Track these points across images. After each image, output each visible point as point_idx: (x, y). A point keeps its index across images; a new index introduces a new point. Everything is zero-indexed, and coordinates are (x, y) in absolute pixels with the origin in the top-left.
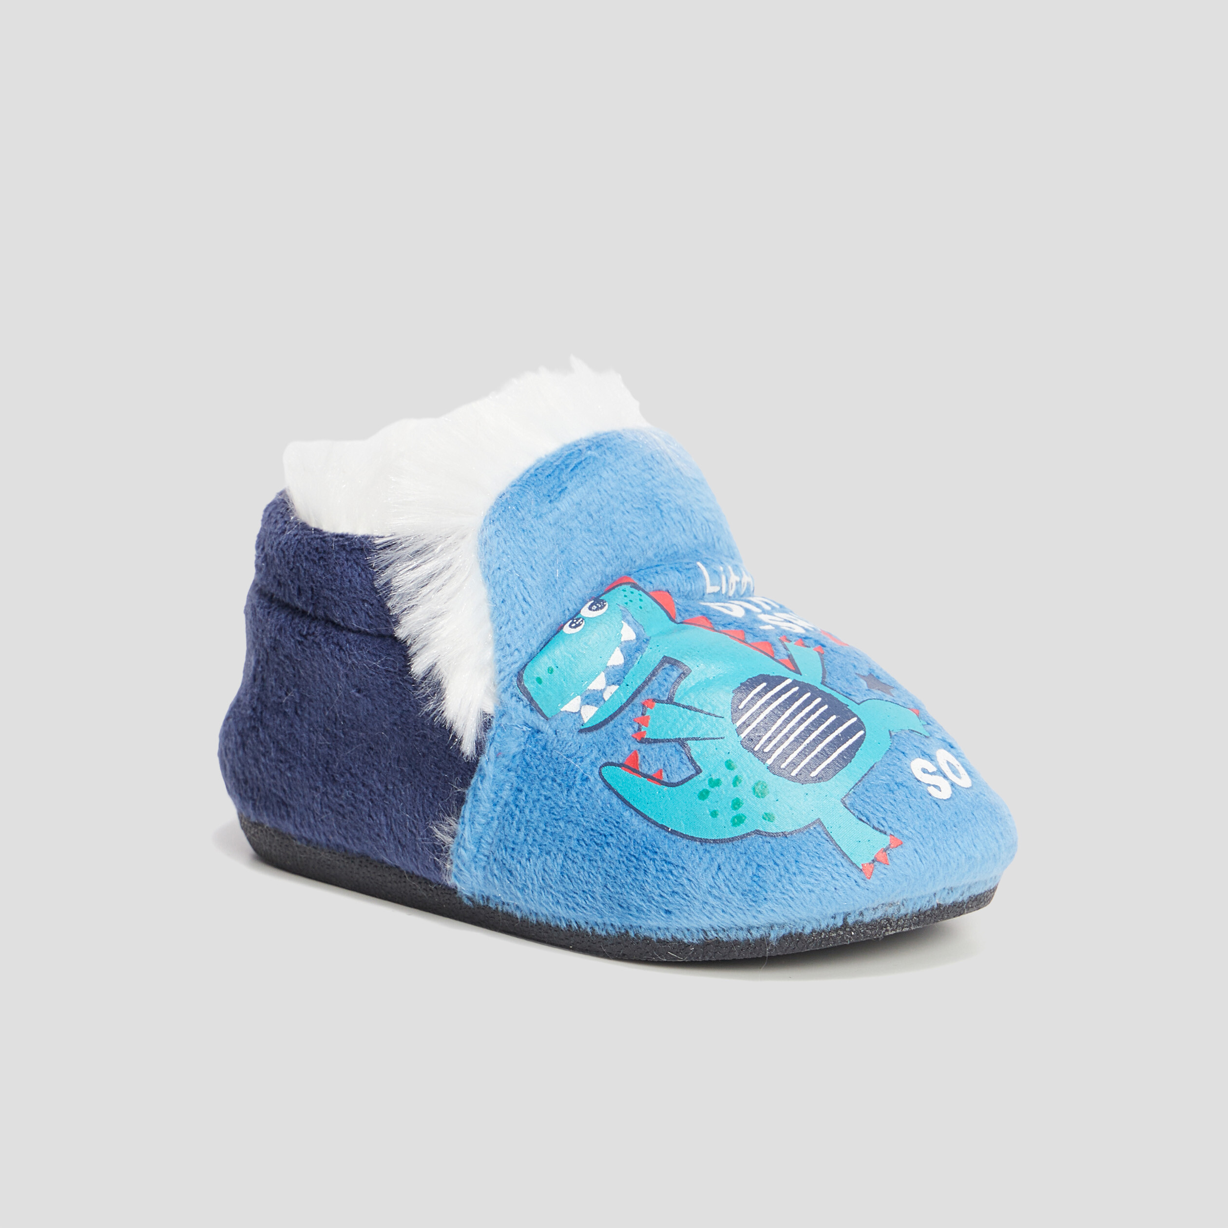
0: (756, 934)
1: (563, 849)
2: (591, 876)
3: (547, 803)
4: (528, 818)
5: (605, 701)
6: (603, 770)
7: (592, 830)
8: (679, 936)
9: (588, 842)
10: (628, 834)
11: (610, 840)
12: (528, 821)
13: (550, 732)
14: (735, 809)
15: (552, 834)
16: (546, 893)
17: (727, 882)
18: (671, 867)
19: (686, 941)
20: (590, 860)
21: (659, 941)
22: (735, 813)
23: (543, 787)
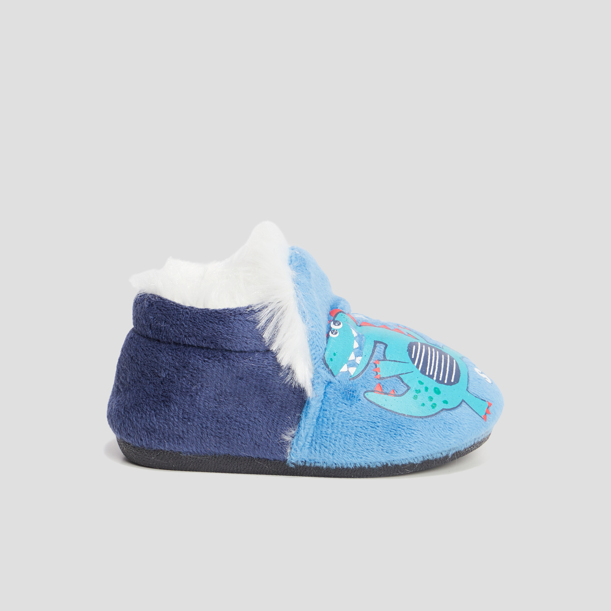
0: (444, 454)
1: (353, 432)
2: (371, 441)
3: (341, 413)
4: (333, 422)
5: (358, 364)
6: (366, 394)
7: (368, 421)
8: (412, 461)
9: (367, 427)
10: (387, 420)
11: (378, 424)
12: (332, 424)
13: (336, 382)
14: (431, 401)
15: (347, 427)
16: (347, 454)
17: (438, 433)
18: (413, 431)
19: (415, 463)
20: (369, 435)
21: (403, 465)
22: (432, 403)
23: (338, 407)
